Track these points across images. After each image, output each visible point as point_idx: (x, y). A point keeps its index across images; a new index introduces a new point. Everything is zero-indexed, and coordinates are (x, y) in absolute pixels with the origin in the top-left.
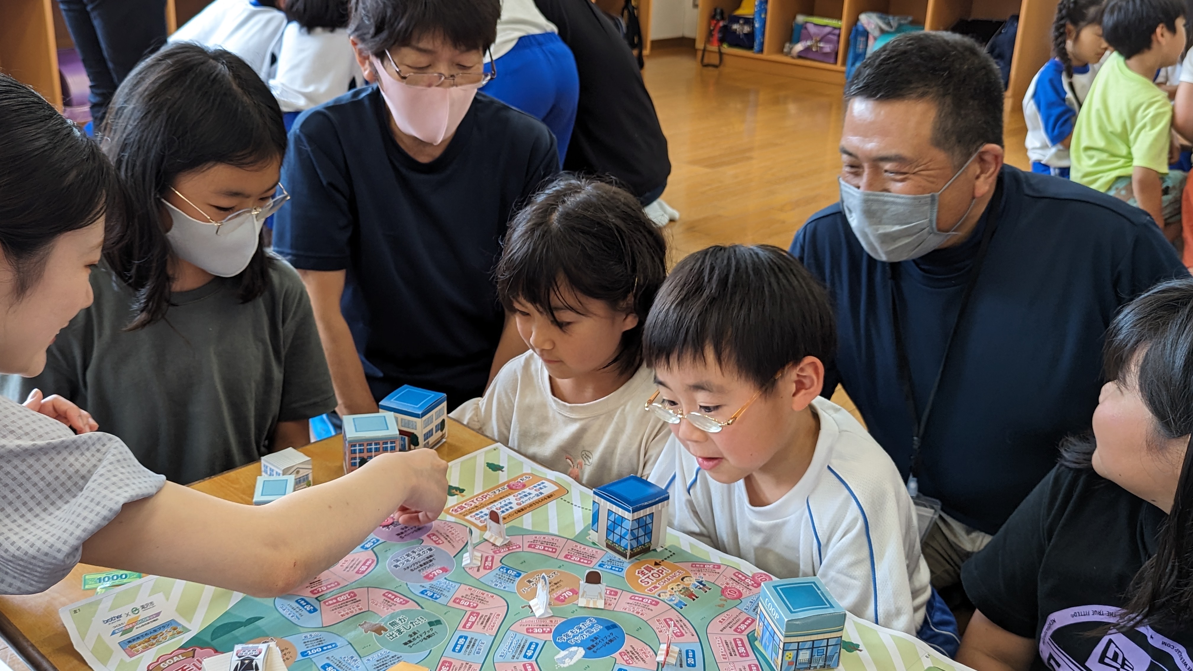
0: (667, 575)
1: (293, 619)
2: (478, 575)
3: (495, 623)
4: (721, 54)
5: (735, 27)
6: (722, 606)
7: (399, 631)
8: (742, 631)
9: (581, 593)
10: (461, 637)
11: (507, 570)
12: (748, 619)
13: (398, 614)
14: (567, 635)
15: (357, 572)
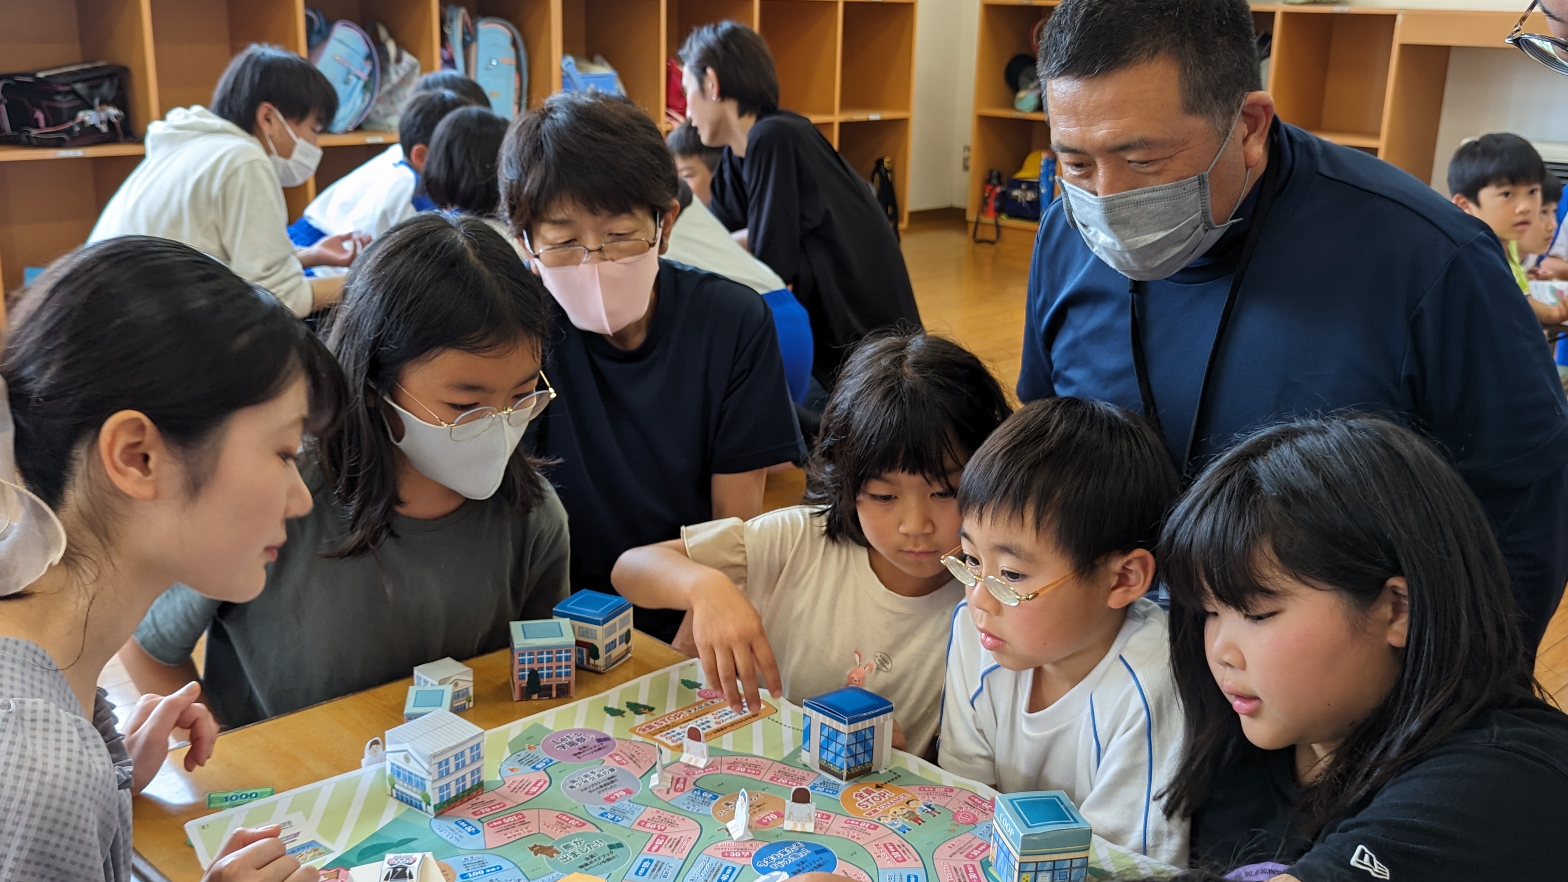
0: (890, 798)
1: (451, 841)
2: (667, 798)
3: (685, 847)
4: (998, 227)
5: (1016, 193)
6: (953, 831)
7: (574, 854)
8: (975, 857)
9: (786, 817)
10: (645, 860)
11: (702, 792)
12: (982, 844)
13: (572, 837)
14: (769, 860)
15: (527, 793)
